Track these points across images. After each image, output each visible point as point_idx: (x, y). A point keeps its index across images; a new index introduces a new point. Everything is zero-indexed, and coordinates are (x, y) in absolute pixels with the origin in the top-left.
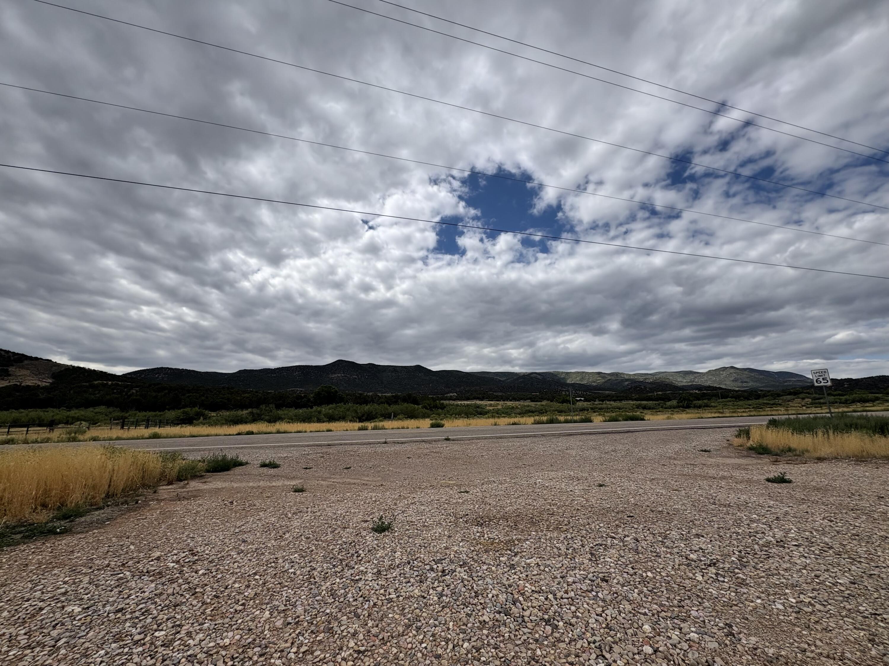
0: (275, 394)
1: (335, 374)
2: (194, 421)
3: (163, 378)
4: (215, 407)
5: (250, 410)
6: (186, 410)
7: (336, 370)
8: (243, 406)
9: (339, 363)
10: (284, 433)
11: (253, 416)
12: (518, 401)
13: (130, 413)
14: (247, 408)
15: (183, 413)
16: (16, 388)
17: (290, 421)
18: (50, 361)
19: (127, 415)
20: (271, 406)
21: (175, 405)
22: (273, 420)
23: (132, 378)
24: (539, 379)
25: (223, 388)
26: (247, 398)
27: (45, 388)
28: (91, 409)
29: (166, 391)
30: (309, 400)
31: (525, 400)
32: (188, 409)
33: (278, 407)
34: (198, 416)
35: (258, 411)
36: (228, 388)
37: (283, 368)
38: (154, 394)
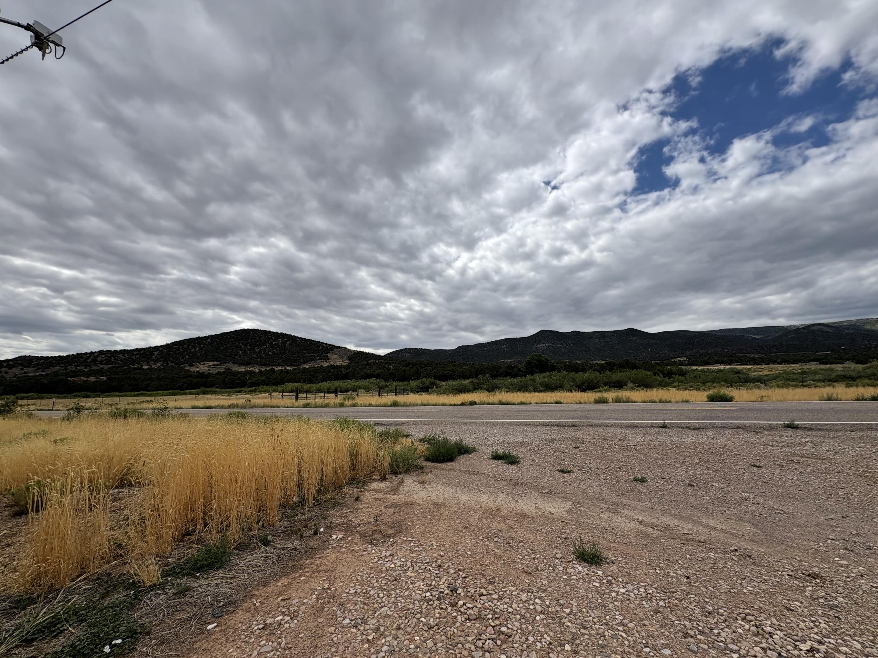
0: (489, 365)
1: (539, 344)
2: (430, 390)
3: (408, 356)
4: (444, 378)
5: (470, 380)
6: (423, 380)
7: (540, 341)
8: (464, 377)
9: (543, 332)
10: (507, 404)
11: (474, 385)
12: (793, 363)
13: (390, 383)
14: (468, 378)
15: (422, 382)
16: (332, 367)
17: (507, 390)
18: (346, 348)
19: (388, 384)
20: (487, 375)
21: (417, 376)
22: (491, 389)
23: (390, 357)
24: (828, 332)
25: (448, 362)
26: (467, 369)
27: (344, 366)
28: (368, 380)
29: (411, 366)
30: (519, 370)
31: (808, 362)
32: (424, 380)
33: (494, 377)
34: (432, 384)
35: (477, 381)
36: (452, 362)
37: (492, 342)
38: (404, 369)
